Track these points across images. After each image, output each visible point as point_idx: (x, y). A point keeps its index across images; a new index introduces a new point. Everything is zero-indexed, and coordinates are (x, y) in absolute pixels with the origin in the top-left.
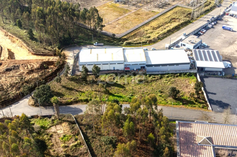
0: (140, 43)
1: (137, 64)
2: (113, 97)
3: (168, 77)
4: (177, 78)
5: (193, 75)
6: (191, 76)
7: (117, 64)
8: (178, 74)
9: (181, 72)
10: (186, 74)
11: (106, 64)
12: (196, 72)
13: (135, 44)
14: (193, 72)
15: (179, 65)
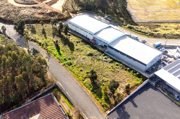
0: (140, 31)
1: (102, 41)
2: (57, 52)
3: (117, 65)
4: (125, 71)
5: (141, 78)
6: (139, 77)
7: (88, 33)
8: (128, 69)
9: (133, 68)
10: (136, 72)
11: (82, 30)
12: (147, 77)
13: (136, 30)
14: (144, 75)
15: (136, 61)
